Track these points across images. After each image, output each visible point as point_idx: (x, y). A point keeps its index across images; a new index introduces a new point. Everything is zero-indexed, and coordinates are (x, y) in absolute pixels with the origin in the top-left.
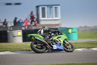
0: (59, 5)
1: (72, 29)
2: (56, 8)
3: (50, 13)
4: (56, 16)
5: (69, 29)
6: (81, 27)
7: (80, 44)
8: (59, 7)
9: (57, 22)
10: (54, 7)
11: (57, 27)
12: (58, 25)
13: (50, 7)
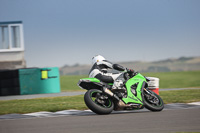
0: (20, 22)
1: (48, 70)
2: (14, 28)
3: (3, 39)
4: (15, 46)
5: (42, 70)
6: (66, 66)
7: (65, 100)
8: (21, 25)
9: (17, 58)
10: (10, 25)
11: (17, 67)
12: (20, 63)
13: (3, 27)
